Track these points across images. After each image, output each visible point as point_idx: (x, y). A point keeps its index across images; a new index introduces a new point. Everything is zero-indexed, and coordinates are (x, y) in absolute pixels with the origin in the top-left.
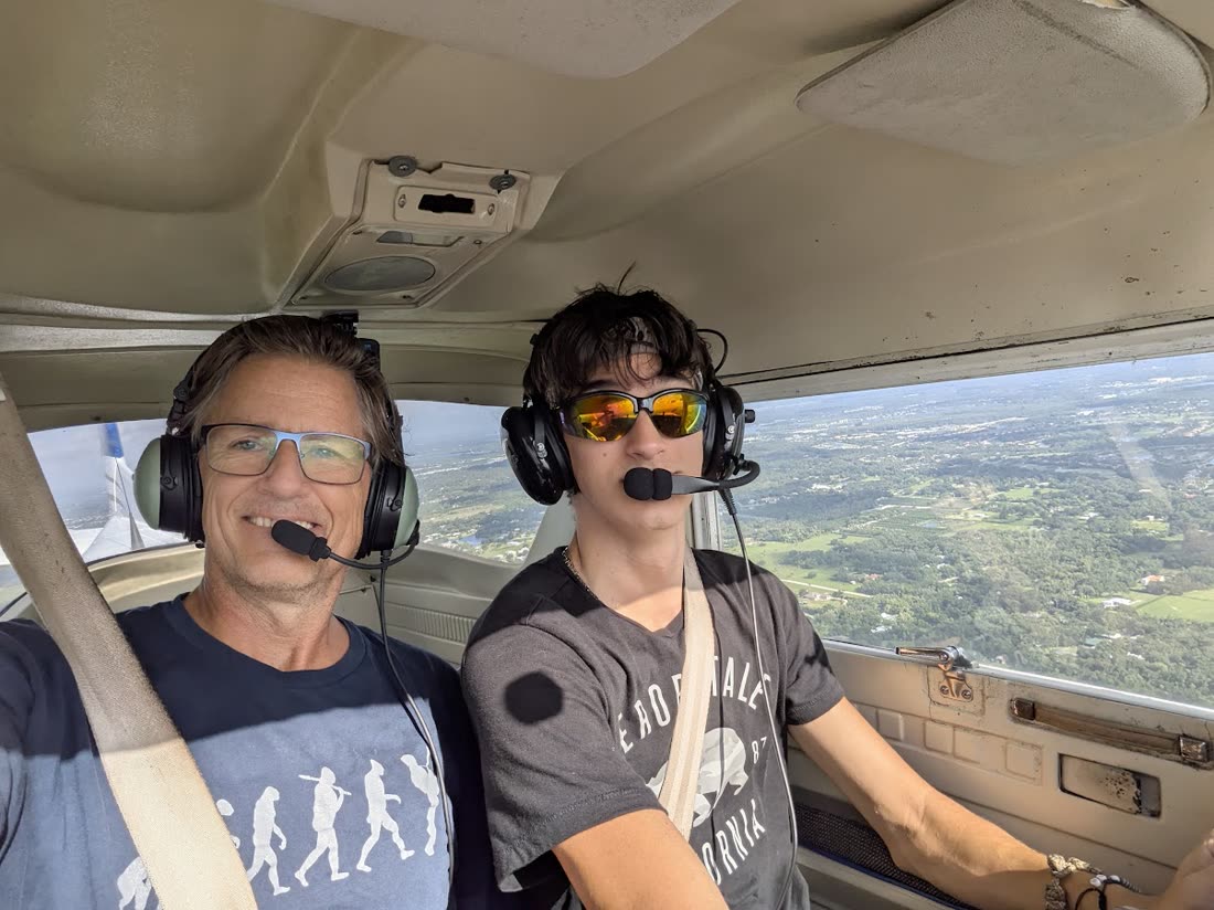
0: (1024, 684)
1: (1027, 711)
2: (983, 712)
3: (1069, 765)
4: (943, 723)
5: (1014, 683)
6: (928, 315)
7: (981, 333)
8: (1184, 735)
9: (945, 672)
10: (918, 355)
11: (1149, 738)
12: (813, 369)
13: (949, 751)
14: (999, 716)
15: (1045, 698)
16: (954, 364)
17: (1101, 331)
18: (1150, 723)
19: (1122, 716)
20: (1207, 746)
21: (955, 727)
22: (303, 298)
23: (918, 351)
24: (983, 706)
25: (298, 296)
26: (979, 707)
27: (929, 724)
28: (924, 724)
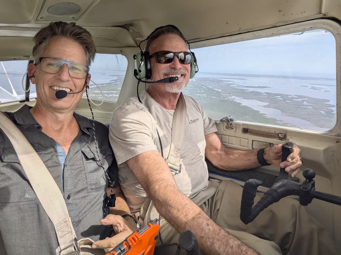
0: (245, 125)
1: (246, 131)
2: (236, 132)
3: (254, 142)
4: (226, 135)
5: (243, 124)
6: (227, 23)
7: (240, 28)
8: (280, 133)
9: (227, 123)
10: (224, 35)
11: (273, 134)
12: (196, 40)
13: (228, 142)
14: (239, 133)
15: (250, 128)
16: (233, 38)
17: (271, 27)
18: (273, 131)
19: (267, 130)
20: (284, 135)
21: (229, 136)
22: (41, 18)
23: (224, 34)
24: (236, 130)
25: (39, 17)
26: (235, 131)
27: (223, 136)
28: (222, 136)
